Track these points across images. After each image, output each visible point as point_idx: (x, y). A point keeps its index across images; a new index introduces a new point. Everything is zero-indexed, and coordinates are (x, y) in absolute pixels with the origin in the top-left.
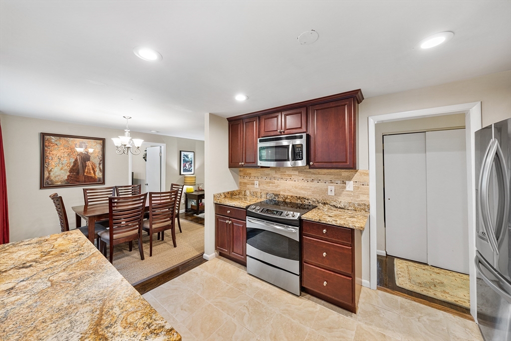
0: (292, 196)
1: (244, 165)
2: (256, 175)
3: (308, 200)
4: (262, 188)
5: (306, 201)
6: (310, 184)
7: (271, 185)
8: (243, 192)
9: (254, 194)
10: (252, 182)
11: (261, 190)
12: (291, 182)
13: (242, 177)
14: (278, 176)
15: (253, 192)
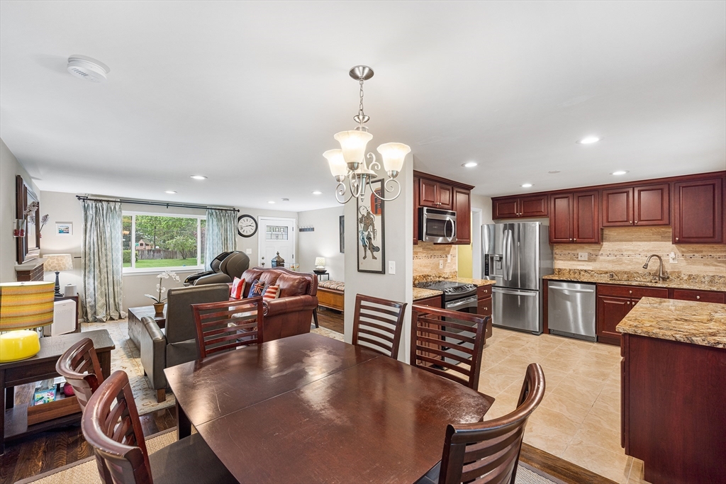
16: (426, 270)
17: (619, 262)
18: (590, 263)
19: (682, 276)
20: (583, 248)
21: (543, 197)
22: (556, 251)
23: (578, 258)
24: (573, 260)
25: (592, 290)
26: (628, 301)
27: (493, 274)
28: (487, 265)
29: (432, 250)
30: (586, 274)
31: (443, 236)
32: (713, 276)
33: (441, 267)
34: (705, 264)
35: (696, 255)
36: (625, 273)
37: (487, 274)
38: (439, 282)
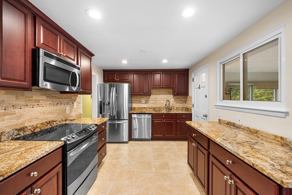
3: (55, 122)
6: (56, 108)
12: (38, 108)
16: (51, 116)
17: (156, 103)
18: (146, 104)
19: (175, 108)
20: (143, 98)
21: (128, 72)
22: (133, 99)
23: (141, 102)
24: (140, 103)
25: (150, 117)
26: (163, 120)
27: (104, 112)
28: (101, 108)
29: (58, 98)
30: (145, 109)
31: (69, 85)
32: (182, 107)
33: (68, 112)
34: (180, 103)
35: (178, 100)
36: (158, 108)
37: (101, 113)
38: (66, 124)
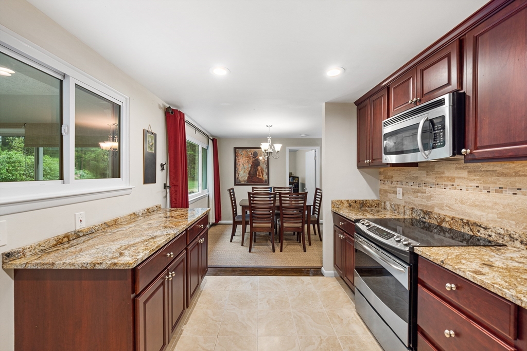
0: (453, 218)
1: (371, 164)
2: (399, 179)
3: (485, 229)
4: (408, 200)
5: (482, 230)
6: (494, 197)
7: (419, 194)
8: (383, 204)
9: (396, 207)
10: (394, 189)
11: (405, 202)
12: (453, 191)
13: (383, 182)
14: (430, 180)
15: (395, 205)
